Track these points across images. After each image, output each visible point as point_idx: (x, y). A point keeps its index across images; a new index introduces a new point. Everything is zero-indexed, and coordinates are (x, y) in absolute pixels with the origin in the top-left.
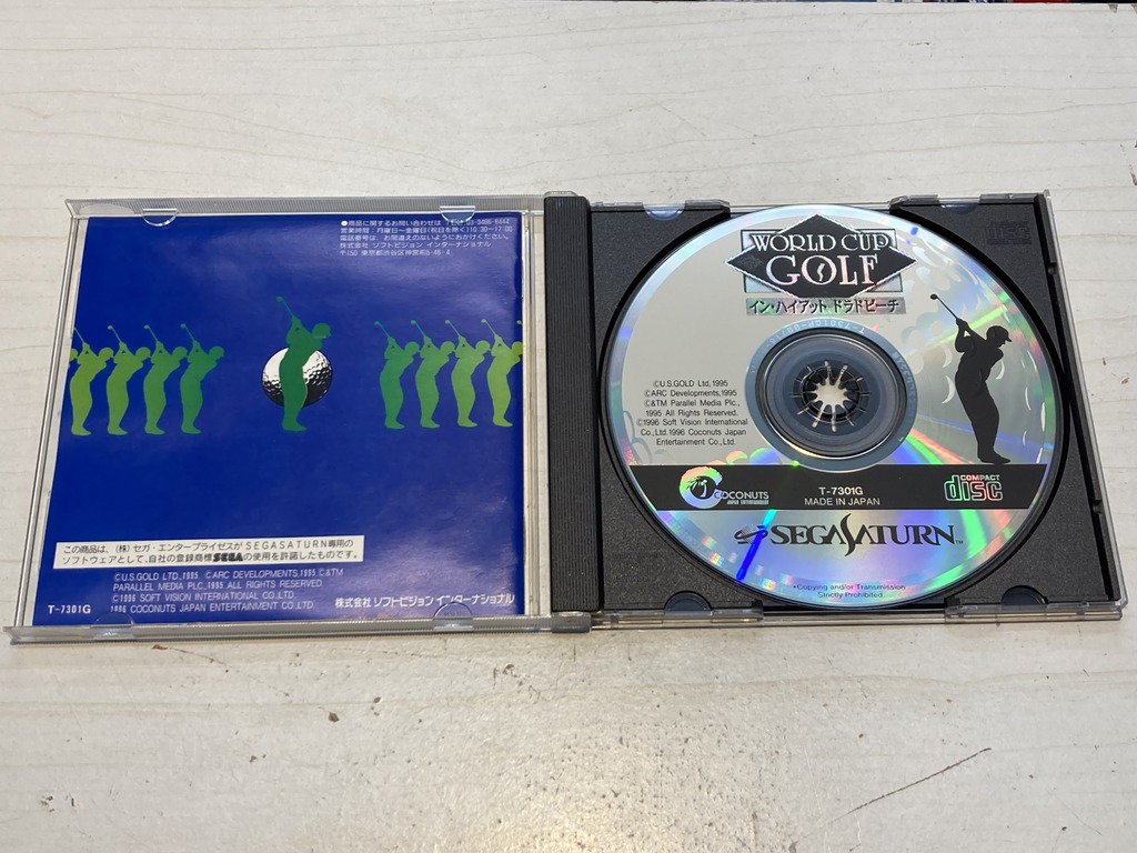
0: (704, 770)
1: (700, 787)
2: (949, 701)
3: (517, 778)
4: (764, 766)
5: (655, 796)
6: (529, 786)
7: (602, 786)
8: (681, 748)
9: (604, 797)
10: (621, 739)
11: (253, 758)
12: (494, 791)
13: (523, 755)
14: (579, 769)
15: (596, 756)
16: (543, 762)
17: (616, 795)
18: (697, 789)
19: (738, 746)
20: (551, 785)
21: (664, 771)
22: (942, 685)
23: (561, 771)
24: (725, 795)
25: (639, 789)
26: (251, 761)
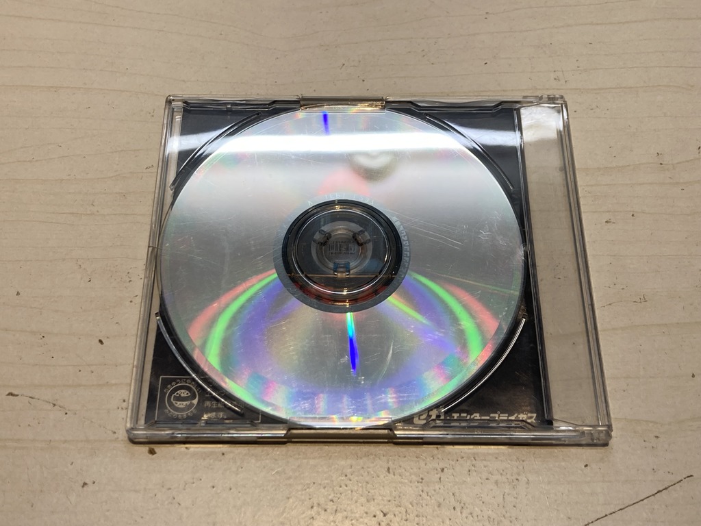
0: (457, 494)
1: (454, 508)
2: (657, 437)
3: (303, 501)
4: (506, 491)
5: (417, 516)
6: (312, 507)
7: (373, 508)
8: (439, 476)
9: (375, 516)
10: (389, 469)
11: (85, 484)
12: (283, 512)
13: (308, 482)
14: (354, 493)
15: (367, 483)
16: (324, 488)
17: (385, 515)
18: (452, 510)
19: (485, 475)
20: (331, 506)
21: (424, 495)
22: (650, 425)
23: (339, 495)
24: (475, 515)
25: (403, 510)
26: (83, 486)
